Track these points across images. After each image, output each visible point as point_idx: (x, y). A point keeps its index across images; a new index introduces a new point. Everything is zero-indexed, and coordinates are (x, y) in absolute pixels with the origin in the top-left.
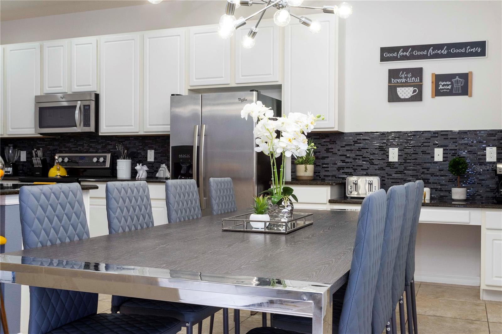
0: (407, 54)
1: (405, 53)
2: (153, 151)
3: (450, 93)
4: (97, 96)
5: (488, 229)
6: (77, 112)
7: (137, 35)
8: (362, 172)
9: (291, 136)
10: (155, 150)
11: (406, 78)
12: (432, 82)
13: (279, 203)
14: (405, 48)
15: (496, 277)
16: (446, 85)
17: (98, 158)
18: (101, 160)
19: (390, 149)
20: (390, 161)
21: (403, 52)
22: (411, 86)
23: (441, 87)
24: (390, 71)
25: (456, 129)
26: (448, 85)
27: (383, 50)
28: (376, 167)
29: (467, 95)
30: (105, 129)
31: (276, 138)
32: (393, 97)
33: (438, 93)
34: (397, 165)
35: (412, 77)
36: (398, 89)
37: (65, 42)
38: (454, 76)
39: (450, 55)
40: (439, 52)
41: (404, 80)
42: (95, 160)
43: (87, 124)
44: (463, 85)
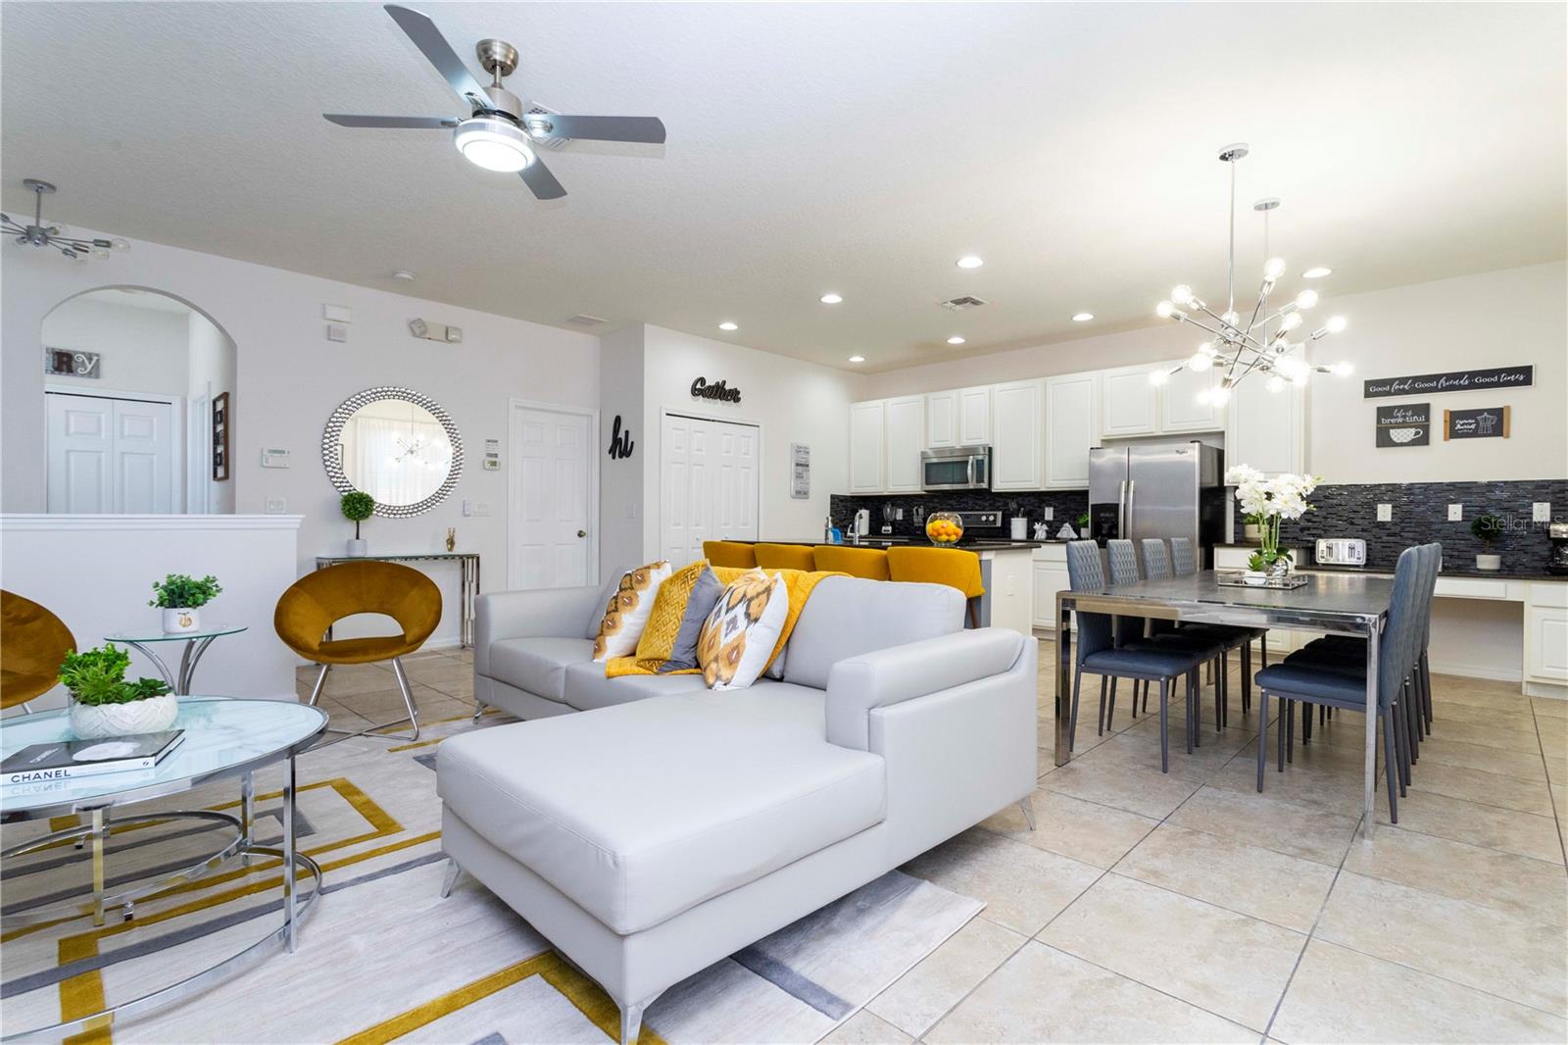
0: (1406, 387)
1: (1402, 387)
2: (1052, 509)
4: (990, 449)
5: (1535, 606)
6: (969, 467)
7: (1038, 382)
8: (1336, 535)
9: (1286, 497)
10: (1055, 507)
11: (1404, 417)
12: (1445, 421)
13: (1274, 562)
14: (1403, 380)
15: (1548, 666)
16: (1466, 424)
17: (988, 516)
18: (991, 518)
19: (1379, 506)
20: (1379, 519)
21: (1399, 385)
22: (1411, 427)
23: (1459, 427)
24: (1378, 409)
25: (1483, 479)
26: (1471, 424)
27: (1368, 384)
28: (1359, 528)
29: (1502, 435)
30: (999, 486)
31: (1267, 499)
32: (1384, 440)
33: (1453, 433)
34: (1388, 526)
35: (1413, 416)
36: (1391, 431)
37: (953, 393)
38: (1480, 412)
39: (1472, 386)
40: (1456, 382)
41: (1400, 420)
42: (984, 518)
43: (980, 480)
44: (1494, 424)
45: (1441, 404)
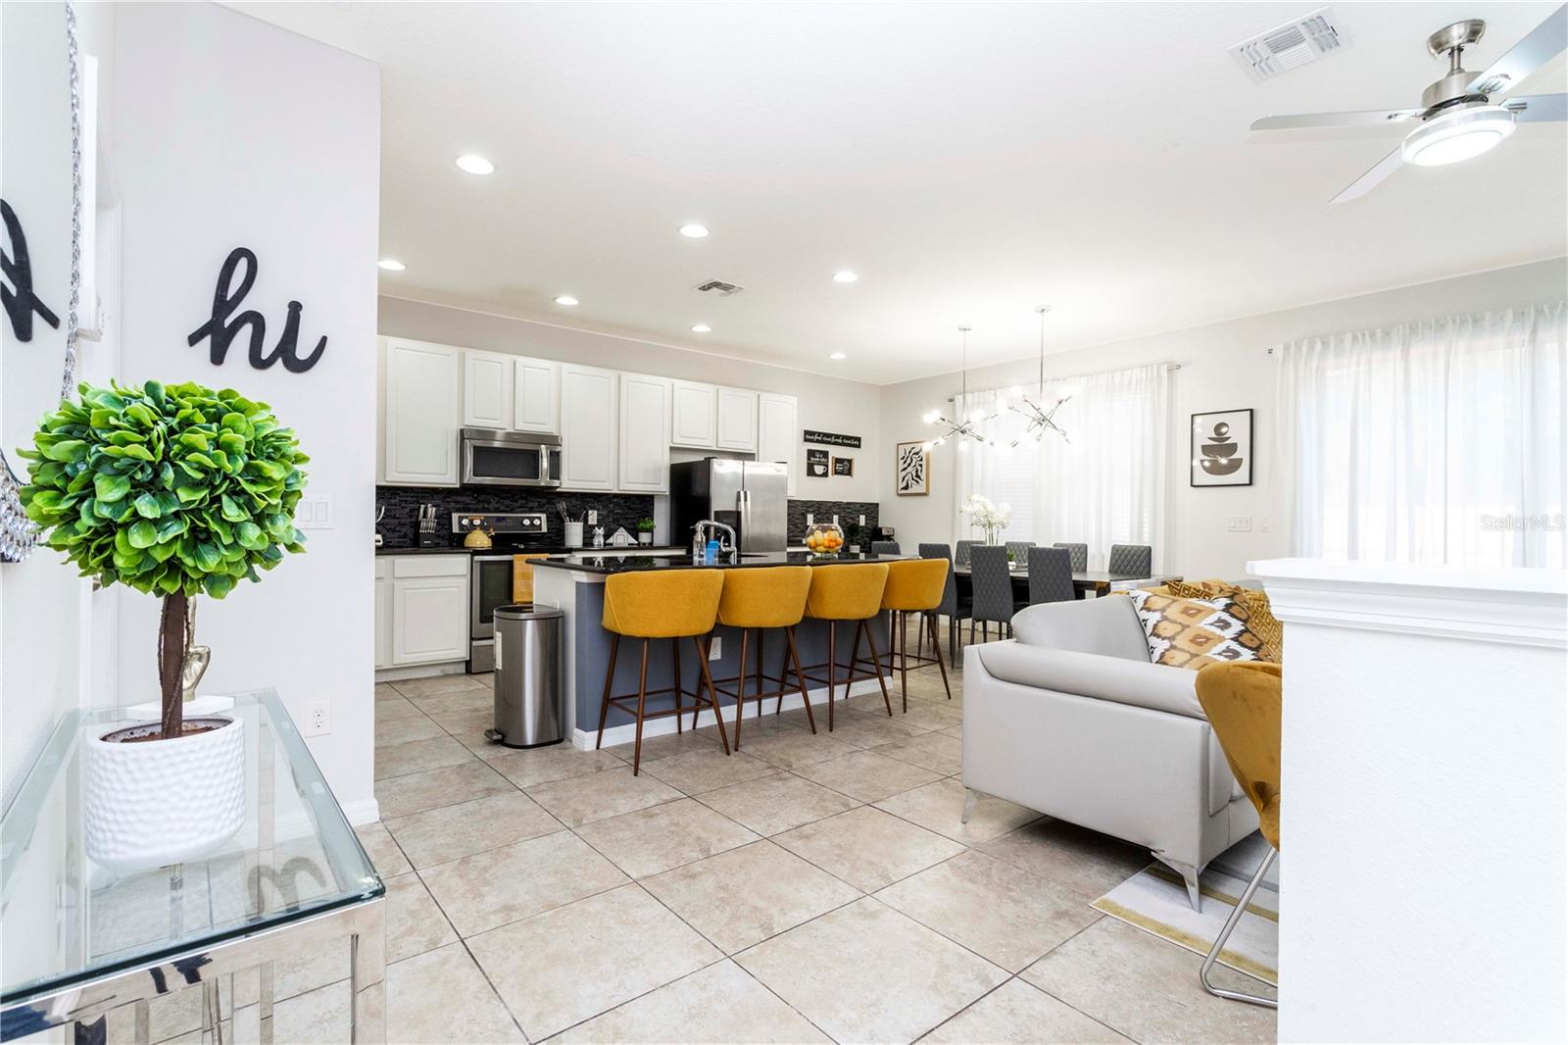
0: (820, 438)
2: (595, 512)
3: (841, 473)
4: (557, 438)
6: (542, 460)
10: (600, 511)
12: (834, 464)
16: (840, 466)
17: (532, 519)
18: (535, 522)
19: (808, 514)
21: (818, 436)
22: (821, 465)
23: (837, 468)
24: (809, 450)
25: (845, 501)
27: (805, 432)
29: (848, 475)
32: (811, 472)
33: (836, 472)
35: (822, 457)
36: (813, 466)
37: (505, 358)
39: (842, 444)
40: (834, 440)
41: (817, 459)
42: (526, 522)
43: (555, 476)
44: (845, 468)
45: (836, 452)
